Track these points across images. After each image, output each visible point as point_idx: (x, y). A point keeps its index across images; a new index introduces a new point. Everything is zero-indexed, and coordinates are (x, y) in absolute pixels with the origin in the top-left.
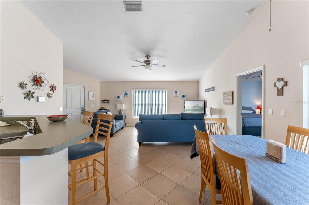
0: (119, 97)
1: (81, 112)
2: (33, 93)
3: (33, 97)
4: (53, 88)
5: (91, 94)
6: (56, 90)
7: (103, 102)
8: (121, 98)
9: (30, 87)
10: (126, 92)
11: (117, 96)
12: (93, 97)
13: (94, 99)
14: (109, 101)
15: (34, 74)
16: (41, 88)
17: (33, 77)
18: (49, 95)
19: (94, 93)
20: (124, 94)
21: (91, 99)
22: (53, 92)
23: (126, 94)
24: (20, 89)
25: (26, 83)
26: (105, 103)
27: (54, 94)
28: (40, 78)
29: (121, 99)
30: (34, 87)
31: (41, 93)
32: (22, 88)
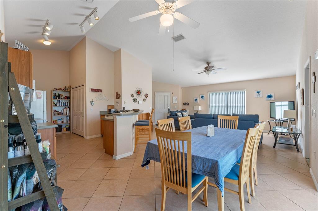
0: (196, 100)
1: (168, 111)
2: (137, 99)
3: (137, 101)
4: (146, 96)
5: (174, 98)
6: (148, 97)
7: (184, 104)
8: (198, 100)
9: (136, 96)
10: (203, 95)
11: (195, 99)
12: (176, 100)
13: (176, 102)
14: (188, 103)
15: (137, 89)
16: (140, 96)
17: (136, 91)
18: (144, 100)
19: (177, 97)
20: (201, 97)
21: (174, 102)
22: (146, 98)
23: (202, 97)
24: (131, 97)
25: (134, 94)
26: (186, 105)
27: (147, 99)
28: (140, 91)
29: (198, 102)
30: (137, 96)
31: (140, 99)
32: (132, 97)
